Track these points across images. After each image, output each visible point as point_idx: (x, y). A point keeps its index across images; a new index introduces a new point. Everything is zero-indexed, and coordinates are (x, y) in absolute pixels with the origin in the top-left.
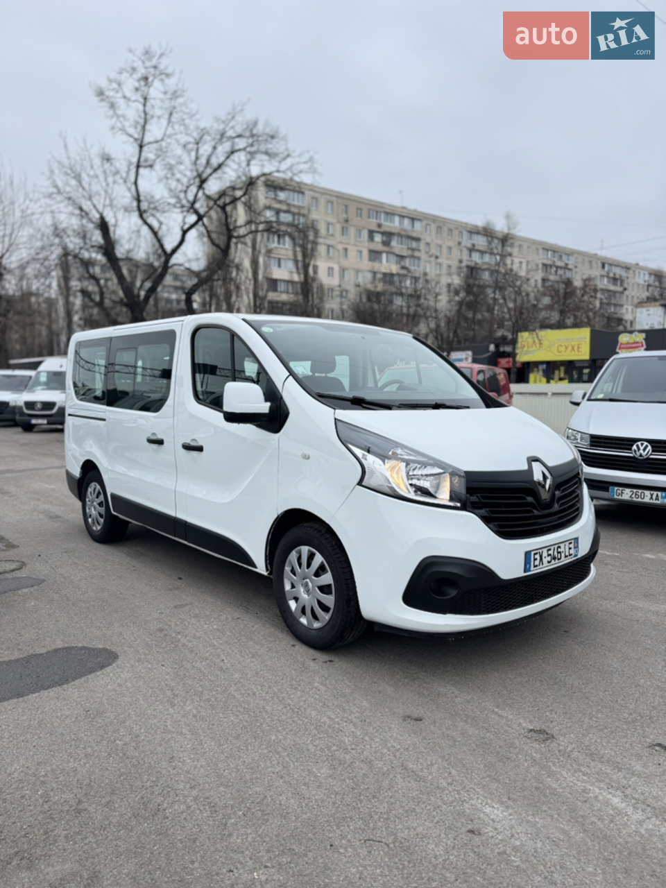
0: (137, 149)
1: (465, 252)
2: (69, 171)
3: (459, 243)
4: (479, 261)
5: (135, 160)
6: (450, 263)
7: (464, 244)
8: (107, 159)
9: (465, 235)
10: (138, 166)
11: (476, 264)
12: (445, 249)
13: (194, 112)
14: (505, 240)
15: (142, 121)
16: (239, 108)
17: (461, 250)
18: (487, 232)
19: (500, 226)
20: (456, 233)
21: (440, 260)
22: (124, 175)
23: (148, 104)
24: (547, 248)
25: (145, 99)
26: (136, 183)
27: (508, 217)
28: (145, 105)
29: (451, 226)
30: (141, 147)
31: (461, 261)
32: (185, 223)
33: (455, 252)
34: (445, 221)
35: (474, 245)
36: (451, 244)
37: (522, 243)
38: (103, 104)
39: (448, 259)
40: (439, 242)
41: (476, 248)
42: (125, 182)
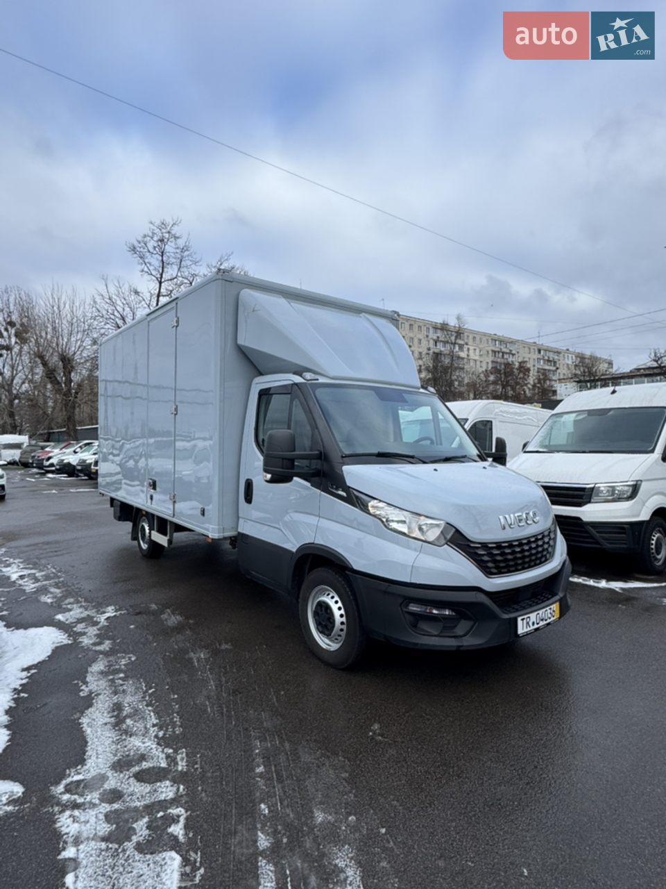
0: (158, 285)
1: (432, 342)
2: (108, 301)
3: (427, 336)
4: (442, 349)
5: (157, 292)
6: (421, 350)
7: (430, 337)
8: (137, 293)
9: (431, 330)
10: (158, 296)
11: (441, 351)
12: (416, 341)
13: (198, 260)
14: (459, 333)
15: (161, 266)
16: (226, 258)
17: (429, 341)
18: (444, 327)
19: (453, 322)
20: (424, 329)
21: (412, 348)
22: (148, 302)
23: (165, 256)
24: (495, 339)
25: (162, 253)
27: (458, 318)
28: (162, 256)
29: (421, 324)
30: (160, 283)
31: (429, 349)
33: (424, 343)
34: (415, 320)
35: (438, 337)
36: (421, 336)
37: (475, 335)
38: (135, 255)
39: (419, 347)
40: (412, 335)
41: (440, 339)
42: (149, 306)
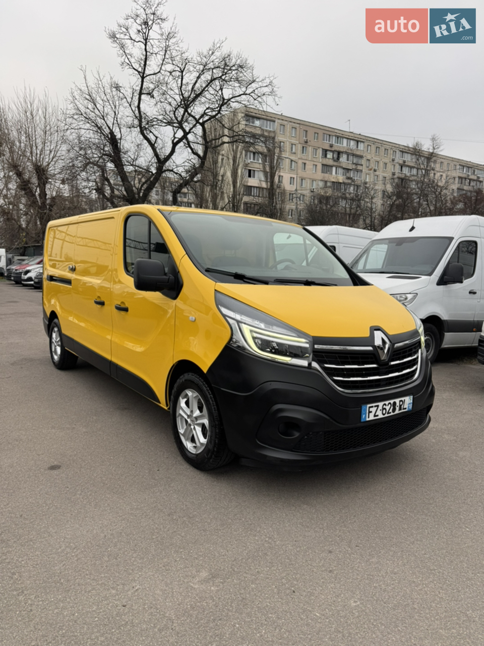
0: (140, 80)
1: (398, 167)
2: (88, 97)
3: (393, 160)
4: (408, 174)
5: (138, 88)
6: (385, 175)
7: (396, 161)
8: (118, 88)
9: (398, 154)
10: (141, 94)
11: (406, 176)
12: (381, 164)
13: (184, 50)
14: (431, 157)
15: (143, 58)
16: (218, 45)
17: (394, 165)
18: (416, 152)
19: (427, 147)
20: (390, 152)
21: (377, 173)
22: (129, 100)
23: (148, 44)
24: (463, 165)
25: (146, 40)
26: (139, 107)
27: (433, 139)
28: (146, 45)
29: (387, 147)
30: (143, 78)
31: (394, 174)
32: (175, 138)
33: (390, 166)
34: (382, 142)
35: (404, 162)
36: (387, 161)
37: (443, 160)
38: (115, 45)
39: (384, 172)
40: (378, 159)
41: (406, 164)
42: (130, 105)
